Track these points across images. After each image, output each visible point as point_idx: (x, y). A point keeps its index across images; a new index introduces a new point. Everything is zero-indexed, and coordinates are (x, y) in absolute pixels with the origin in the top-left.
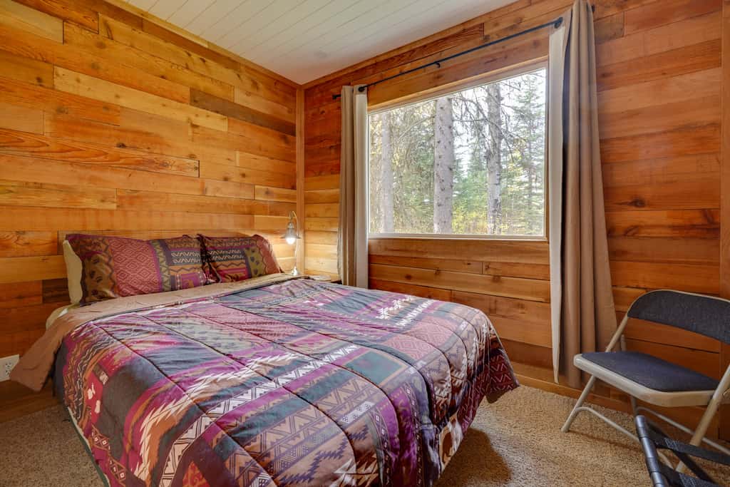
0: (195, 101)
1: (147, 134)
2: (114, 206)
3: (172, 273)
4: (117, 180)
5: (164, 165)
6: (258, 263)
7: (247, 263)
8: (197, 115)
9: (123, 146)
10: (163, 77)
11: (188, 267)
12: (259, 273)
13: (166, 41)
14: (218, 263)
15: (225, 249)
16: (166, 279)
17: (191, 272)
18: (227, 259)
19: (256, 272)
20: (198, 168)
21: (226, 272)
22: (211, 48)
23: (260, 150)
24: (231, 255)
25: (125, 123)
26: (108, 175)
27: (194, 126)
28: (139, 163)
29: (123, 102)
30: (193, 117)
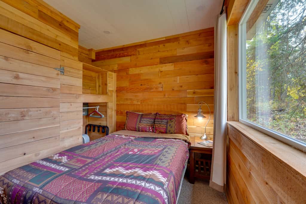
0: (161, 62)
1: (147, 79)
2: (140, 103)
3: (139, 126)
4: (140, 95)
5: (151, 89)
6: (171, 127)
7: (167, 127)
8: (162, 67)
9: (142, 85)
10: (151, 59)
11: (145, 124)
12: (171, 132)
13: (152, 46)
14: (156, 125)
15: (161, 119)
16: (137, 127)
17: (145, 126)
18: (160, 124)
19: (169, 131)
20: (162, 87)
21: (157, 129)
22: (167, 38)
23: (191, 73)
24: (162, 122)
25: (143, 78)
26: (138, 94)
27: (161, 72)
28: (145, 89)
29: (142, 72)
30: (161, 69)
